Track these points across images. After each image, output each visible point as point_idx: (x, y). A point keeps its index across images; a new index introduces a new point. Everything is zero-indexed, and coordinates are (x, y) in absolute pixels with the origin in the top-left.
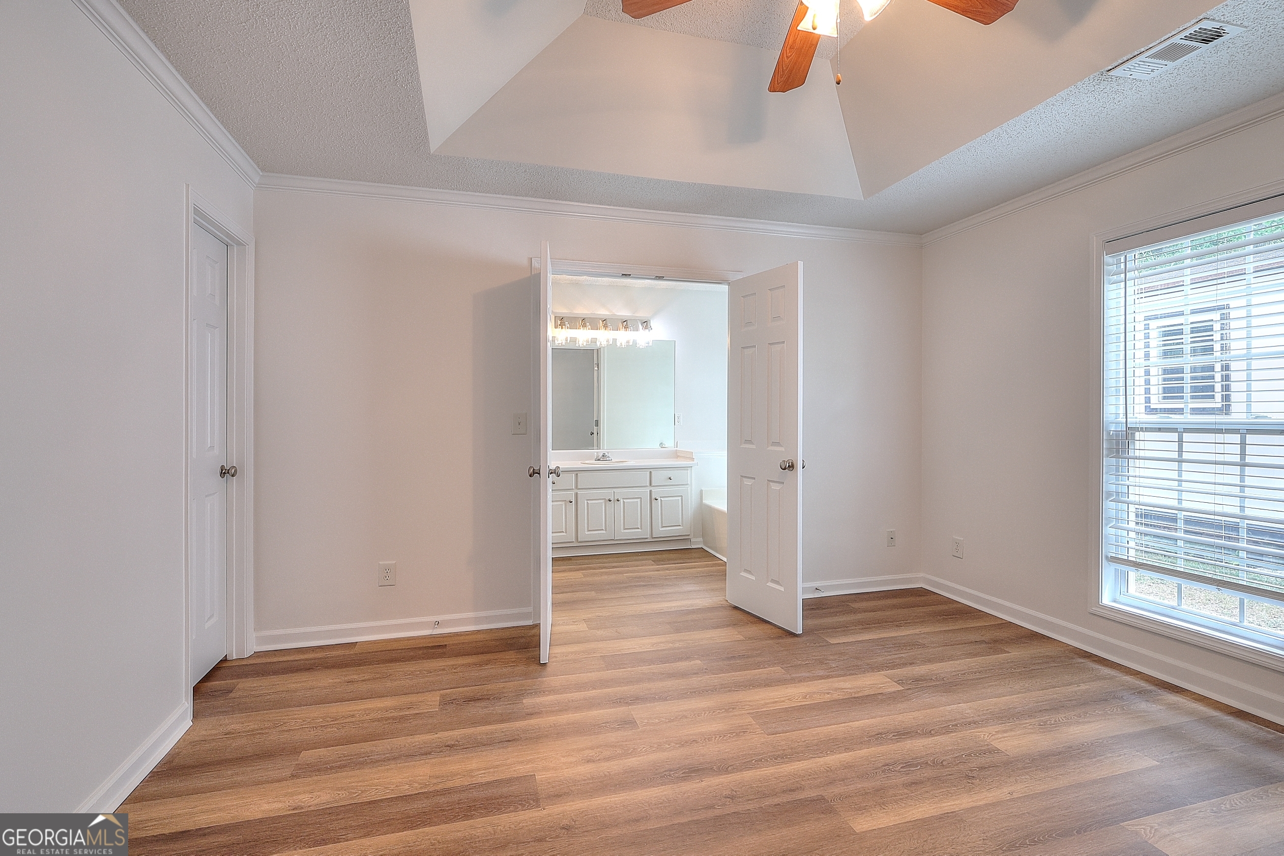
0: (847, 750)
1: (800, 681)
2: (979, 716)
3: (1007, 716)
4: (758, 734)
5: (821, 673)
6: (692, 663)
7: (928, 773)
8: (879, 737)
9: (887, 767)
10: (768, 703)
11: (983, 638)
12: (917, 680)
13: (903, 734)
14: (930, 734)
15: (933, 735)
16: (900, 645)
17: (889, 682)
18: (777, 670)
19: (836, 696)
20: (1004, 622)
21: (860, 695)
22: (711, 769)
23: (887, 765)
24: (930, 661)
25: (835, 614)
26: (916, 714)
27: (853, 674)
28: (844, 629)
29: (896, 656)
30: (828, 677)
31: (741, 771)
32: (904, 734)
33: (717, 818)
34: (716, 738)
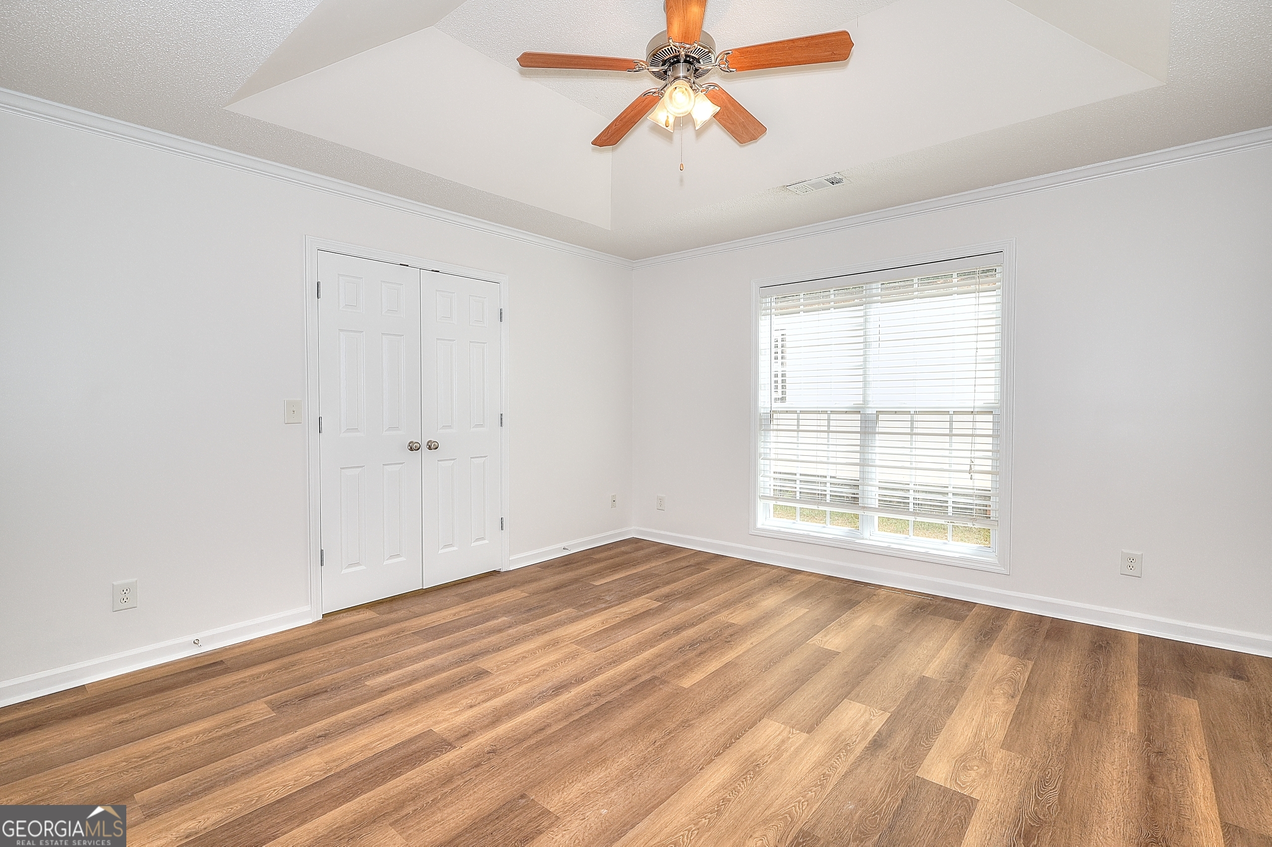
0: (652, 647)
1: (593, 614)
2: (714, 608)
3: (727, 605)
4: (587, 653)
5: (604, 606)
6: (500, 620)
7: (705, 646)
8: (665, 634)
9: (681, 649)
10: (580, 633)
11: (690, 564)
12: (667, 596)
13: (678, 629)
14: (693, 625)
15: (695, 626)
16: (644, 577)
17: (649, 602)
18: (570, 611)
19: (623, 618)
20: (696, 551)
21: (638, 613)
22: (571, 683)
24: (668, 583)
25: (585, 565)
26: (678, 616)
27: (625, 602)
28: (599, 573)
29: (646, 584)
30: (609, 607)
31: (593, 678)
32: (680, 629)
33: (597, 709)
34: (559, 664)
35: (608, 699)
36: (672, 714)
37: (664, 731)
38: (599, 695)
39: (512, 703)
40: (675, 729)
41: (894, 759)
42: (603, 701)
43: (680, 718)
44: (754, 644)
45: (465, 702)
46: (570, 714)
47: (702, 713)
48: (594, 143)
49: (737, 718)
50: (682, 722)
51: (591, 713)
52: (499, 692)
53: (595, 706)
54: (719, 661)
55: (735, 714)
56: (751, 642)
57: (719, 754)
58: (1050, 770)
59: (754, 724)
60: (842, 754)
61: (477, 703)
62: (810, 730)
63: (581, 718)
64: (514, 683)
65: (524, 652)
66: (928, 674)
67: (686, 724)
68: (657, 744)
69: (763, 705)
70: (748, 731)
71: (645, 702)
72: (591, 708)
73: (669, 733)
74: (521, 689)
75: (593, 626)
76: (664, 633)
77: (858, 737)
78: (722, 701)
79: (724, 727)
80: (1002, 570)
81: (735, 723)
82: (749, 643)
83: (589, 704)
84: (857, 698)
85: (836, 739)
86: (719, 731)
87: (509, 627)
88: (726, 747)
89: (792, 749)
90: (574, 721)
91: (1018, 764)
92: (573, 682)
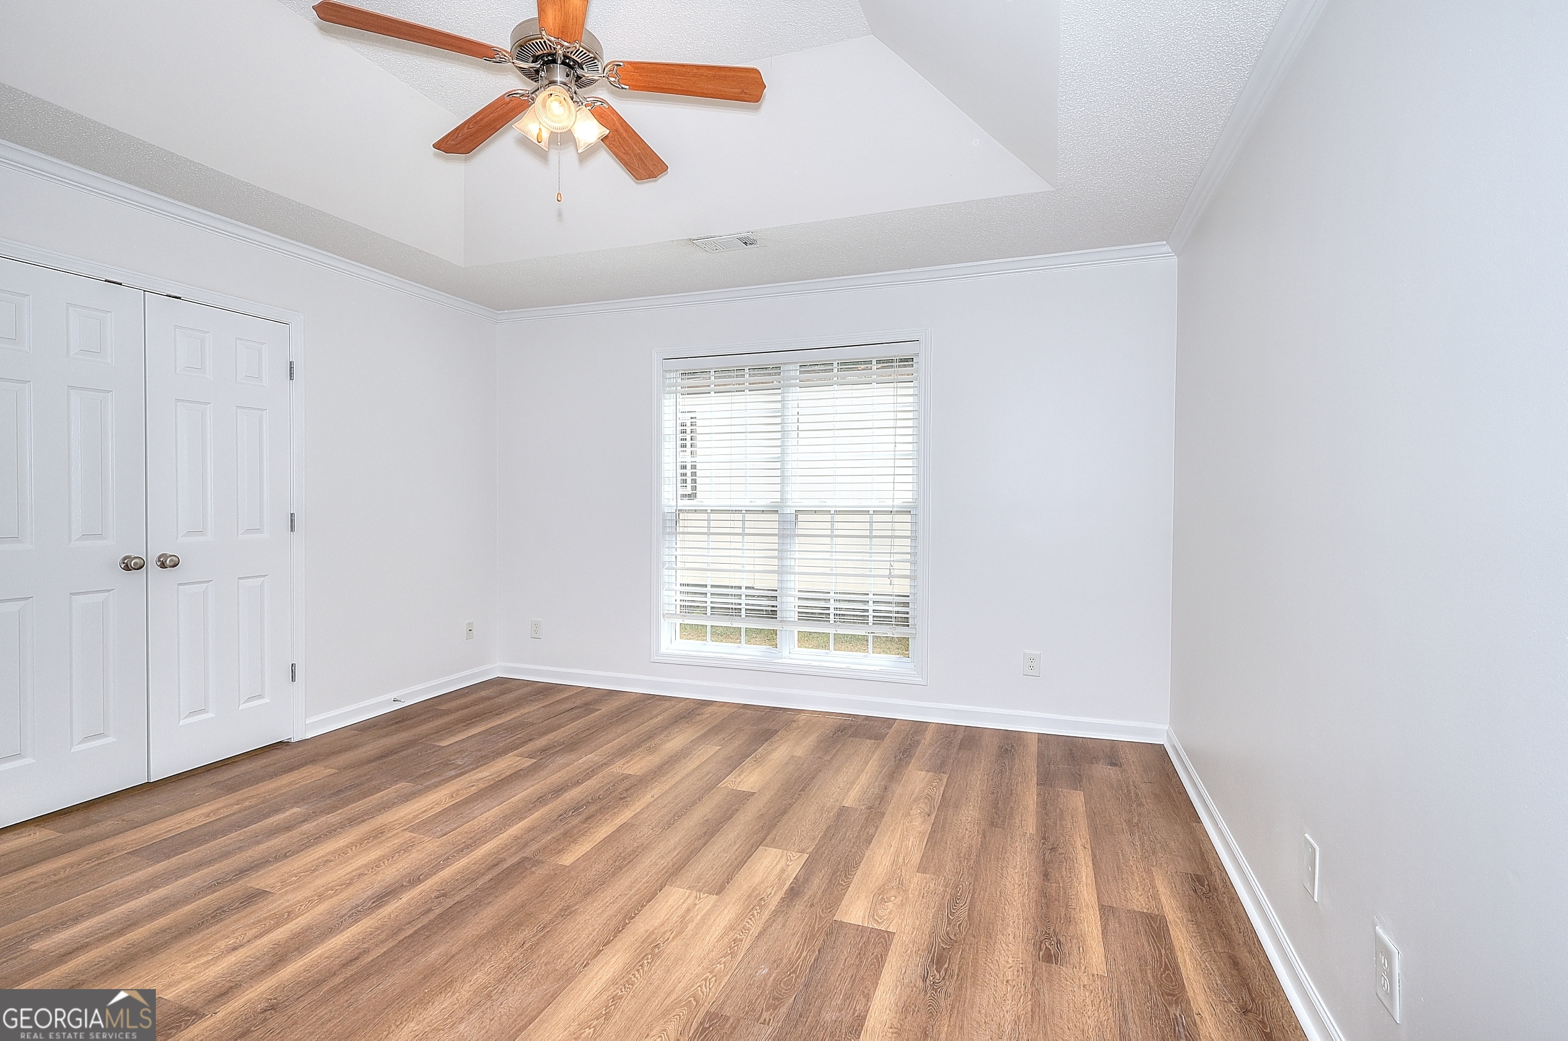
0: (521, 819)
1: (436, 786)
2: (605, 759)
3: (623, 752)
4: (427, 842)
5: (453, 773)
6: (288, 813)
7: (593, 808)
8: (541, 800)
9: (562, 817)
10: (417, 815)
11: (576, 705)
12: (544, 750)
13: (558, 791)
14: (578, 783)
15: (581, 783)
16: (511, 728)
17: (519, 760)
18: (403, 786)
19: (482, 786)
20: (584, 688)
21: (503, 777)
22: (402, 886)
23: (561, 816)
24: (545, 733)
25: (425, 721)
26: (559, 774)
27: (485, 764)
28: (447, 730)
29: (514, 738)
30: (461, 774)
31: (435, 874)
32: (559, 791)
33: (441, 915)
34: (384, 862)
35: (457, 898)
36: (548, 902)
37: (536, 927)
38: (444, 895)
39: (308, 929)
40: (552, 921)
41: (812, 905)
42: (450, 902)
43: (558, 906)
44: (655, 797)
45: (222, 944)
46: (400, 930)
47: (588, 894)
48: (437, 146)
49: (632, 892)
50: (561, 910)
51: (431, 922)
52: (281, 919)
53: (438, 911)
54: (611, 824)
55: (630, 888)
56: (652, 794)
57: (608, 942)
58: (961, 886)
59: (654, 895)
60: (755, 912)
61: (245, 941)
62: (720, 890)
63: (416, 932)
64: (310, 901)
65: (328, 854)
66: (848, 803)
67: (567, 912)
68: (527, 945)
69: (665, 870)
70: (646, 905)
71: (511, 893)
72: (431, 916)
73: (544, 927)
74: (322, 908)
75: (437, 802)
76: (539, 799)
77: (773, 889)
78: (614, 874)
79: (615, 907)
80: (919, 680)
81: (630, 898)
82: (649, 796)
83: (430, 910)
84: (774, 844)
85: (749, 896)
86: (610, 912)
87: (303, 821)
88: (617, 932)
89: (699, 917)
90: (405, 938)
91: (932, 886)
92: (404, 884)
